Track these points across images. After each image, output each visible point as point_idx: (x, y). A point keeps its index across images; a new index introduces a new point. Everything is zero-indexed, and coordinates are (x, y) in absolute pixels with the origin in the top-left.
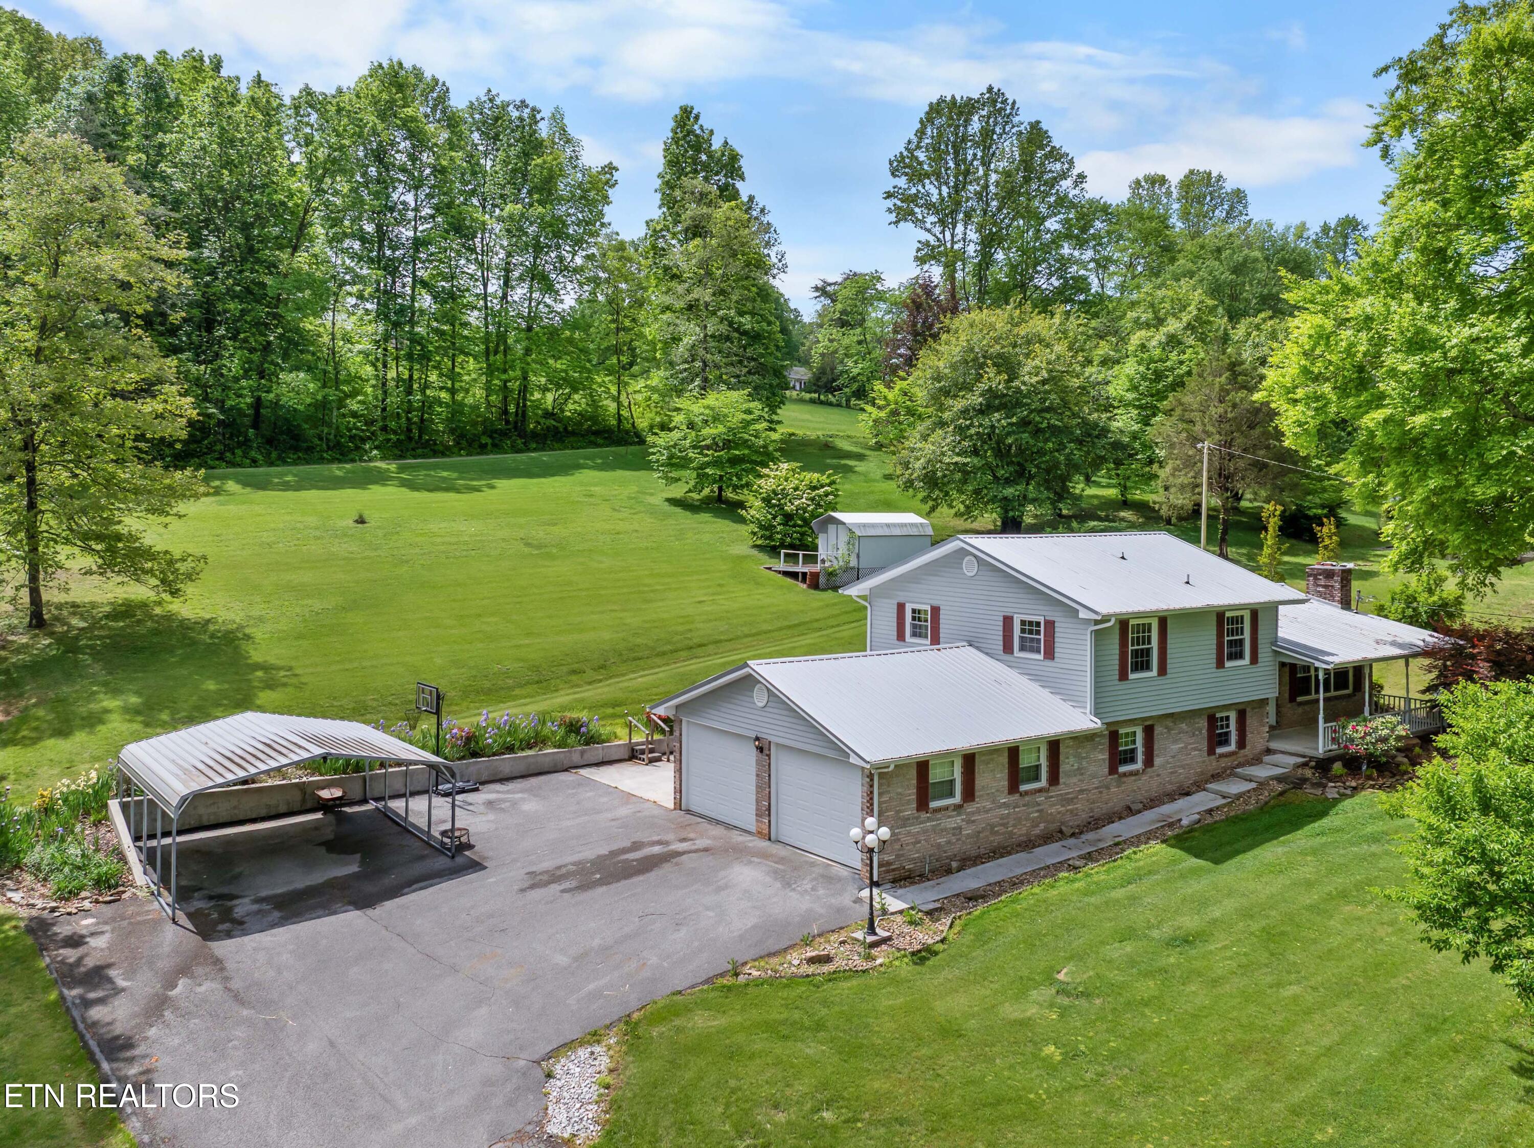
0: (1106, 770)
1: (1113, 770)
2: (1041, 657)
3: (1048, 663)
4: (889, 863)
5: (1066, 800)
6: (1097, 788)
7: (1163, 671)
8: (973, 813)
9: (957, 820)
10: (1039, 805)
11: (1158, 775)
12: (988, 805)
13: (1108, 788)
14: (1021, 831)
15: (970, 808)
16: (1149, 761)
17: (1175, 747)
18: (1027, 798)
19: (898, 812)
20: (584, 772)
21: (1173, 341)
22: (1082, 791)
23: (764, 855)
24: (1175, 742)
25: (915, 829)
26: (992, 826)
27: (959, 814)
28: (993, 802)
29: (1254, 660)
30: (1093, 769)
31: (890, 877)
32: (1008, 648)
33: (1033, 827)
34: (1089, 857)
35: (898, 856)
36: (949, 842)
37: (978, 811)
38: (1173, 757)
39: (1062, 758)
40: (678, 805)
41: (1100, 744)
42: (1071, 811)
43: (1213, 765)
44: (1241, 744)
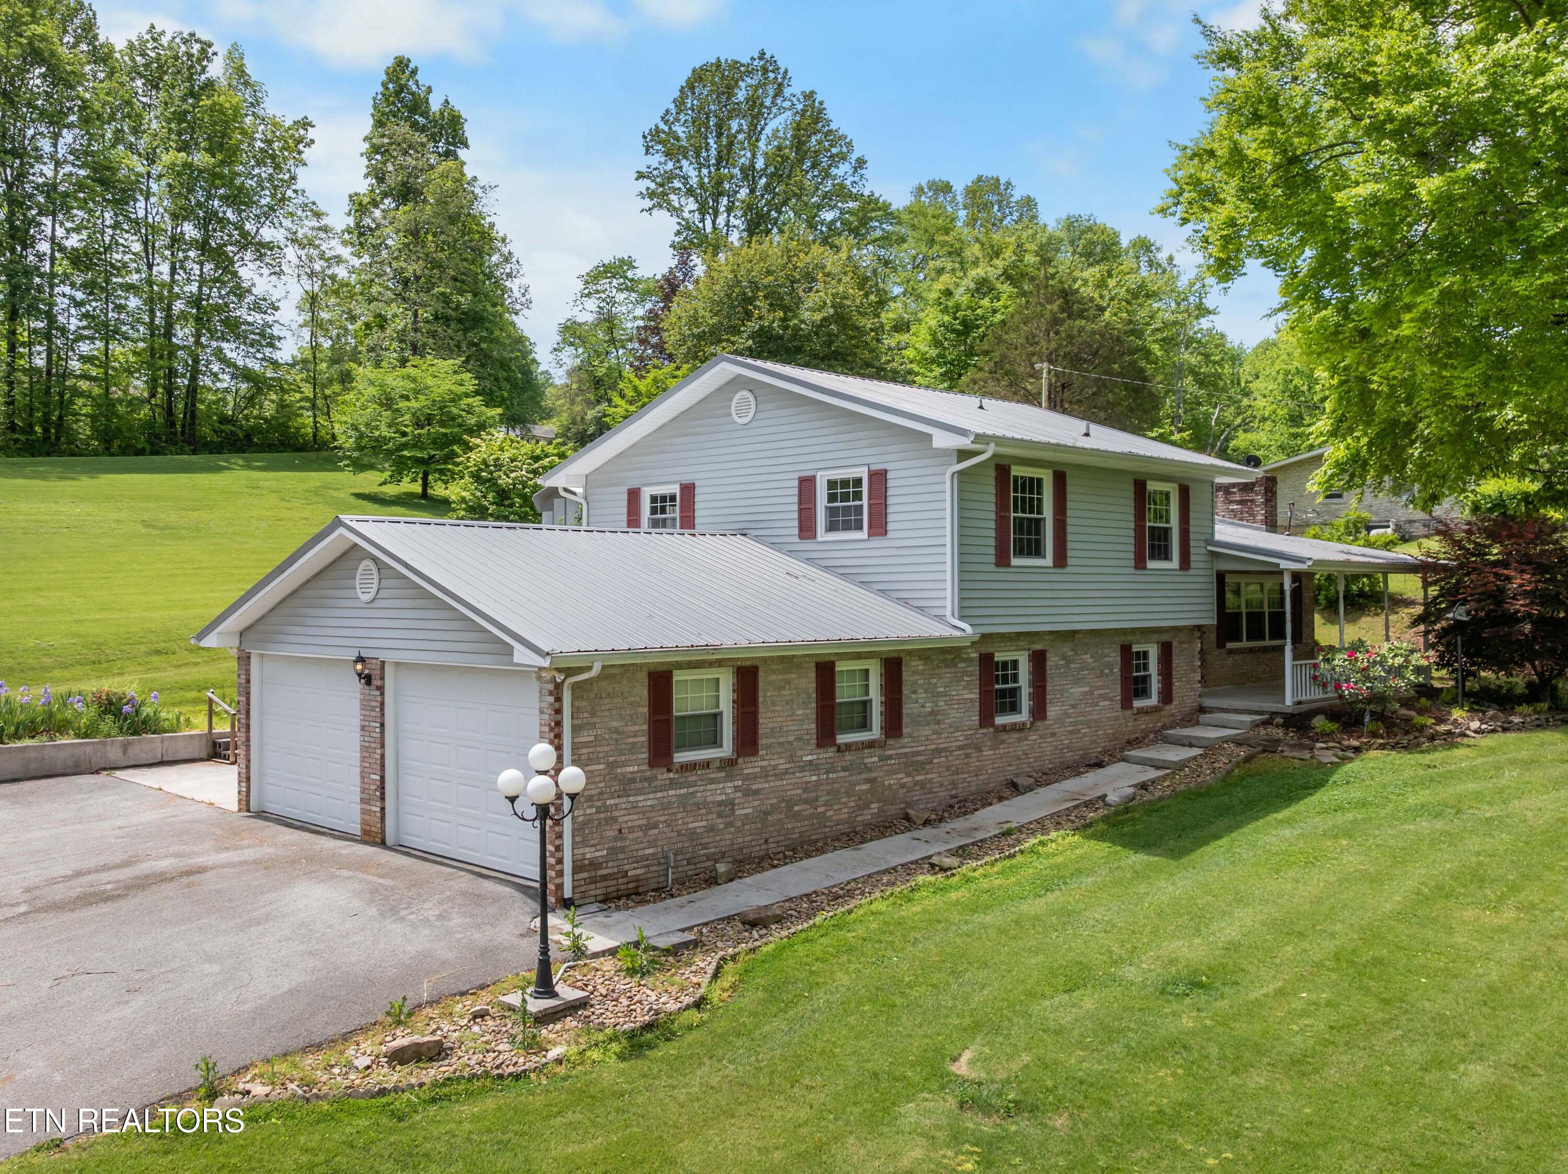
0: (976, 718)
1: (986, 719)
2: (863, 534)
3: (878, 542)
4: (594, 865)
5: (913, 765)
6: (960, 748)
7: (1061, 559)
8: (755, 777)
9: (727, 789)
10: (869, 770)
11: (1053, 735)
12: (782, 764)
13: (979, 749)
14: (839, 813)
15: (749, 767)
16: (1039, 711)
17: (1077, 691)
18: (849, 757)
19: (612, 766)
20: (118, 774)
21: (983, 287)
22: (938, 751)
23: (361, 866)
24: (1076, 682)
25: (646, 801)
26: (790, 803)
27: (730, 778)
28: (791, 759)
29: (1185, 563)
30: (954, 715)
31: (598, 890)
32: (806, 529)
33: (859, 808)
34: (962, 853)
35: (612, 851)
36: (711, 829)
37: (764, 774)
38: (1074, 706)
39: (906, 691)
40: (245, 803)
41: (965, 673)
42: (922, 784)
43: (1131, 726)
44: (1167, 696)
